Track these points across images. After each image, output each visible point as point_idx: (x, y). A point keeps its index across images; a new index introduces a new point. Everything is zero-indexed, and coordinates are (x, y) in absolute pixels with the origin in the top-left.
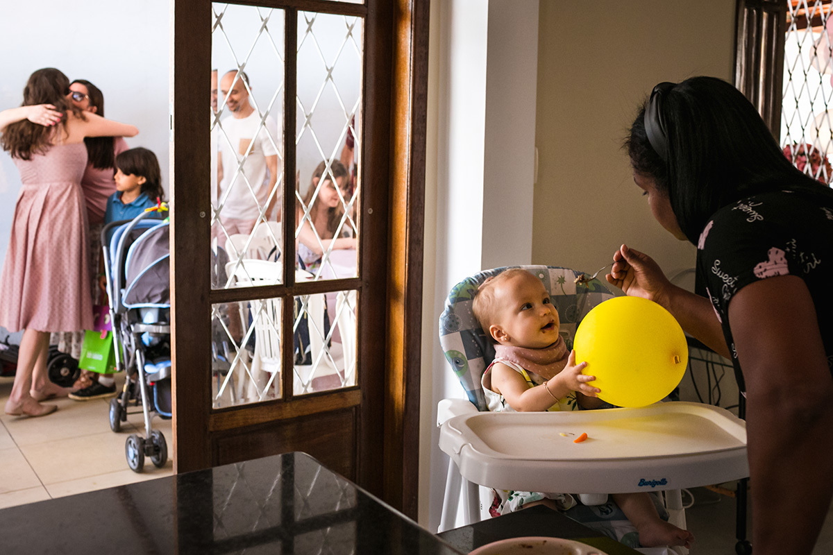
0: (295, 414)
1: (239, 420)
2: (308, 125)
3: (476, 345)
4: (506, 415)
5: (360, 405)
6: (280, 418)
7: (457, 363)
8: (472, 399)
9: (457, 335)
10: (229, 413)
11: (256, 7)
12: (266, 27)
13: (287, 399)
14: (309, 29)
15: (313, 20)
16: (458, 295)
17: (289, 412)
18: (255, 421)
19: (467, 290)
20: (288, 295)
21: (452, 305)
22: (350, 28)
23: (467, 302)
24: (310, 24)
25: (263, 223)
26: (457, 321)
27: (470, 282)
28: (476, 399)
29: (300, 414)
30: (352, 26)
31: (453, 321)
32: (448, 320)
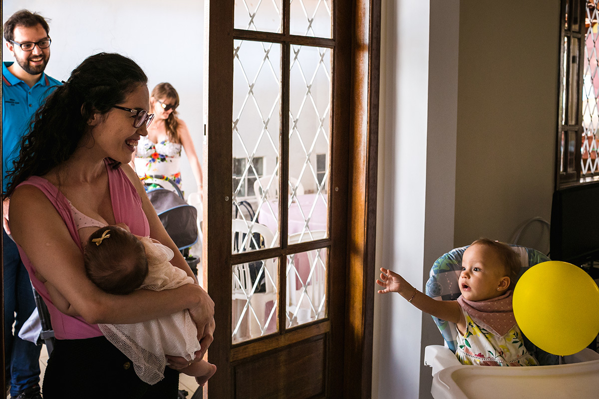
0: (287, 343)
1: (250, 351)
2: (295, 128)
5: (329, 332)
6: (277, 347)
10: (243, 347)
11: (261, 42)
12: (268, 57)
13: (282, 333)
14: (296, 58)
15: (299, 51)
16: (440, 267)
17: (283, 342)
18: (261, 351)
19: (447, 264)
20: (284, 255)
21: (436, 276)
22: (322, 56)
23: (446, 273)
24: (296, 53)
25: (265, 203)
26: (439, 288)
27: (449, 257)
29: (290, 343)
30: (324, 54)
31: (436, 288)
32: (432, 286)
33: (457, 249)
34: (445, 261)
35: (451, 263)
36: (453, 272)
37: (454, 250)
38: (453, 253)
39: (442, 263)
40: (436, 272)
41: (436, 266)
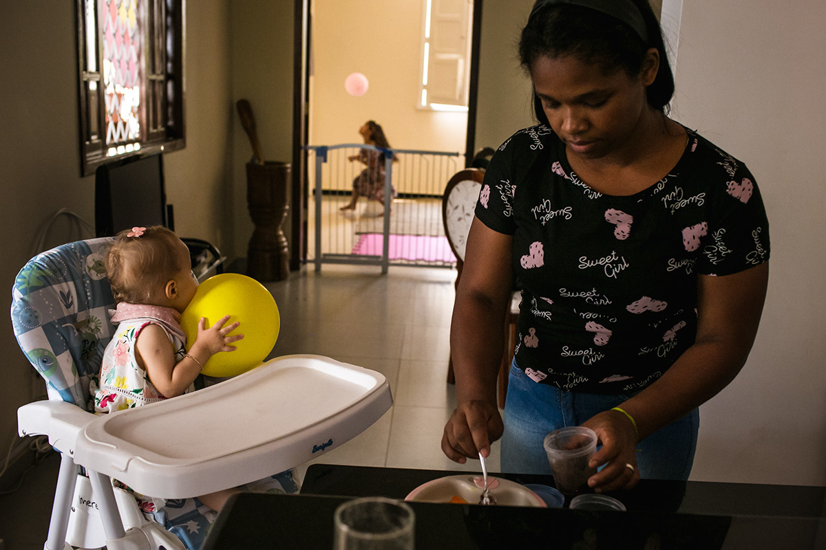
3: (62, 338)
4: (146, 409)
7: (44, 362)
8: (68, 397)
9: (39, 330)
16: (29, 284)
19: (38, 277)
21: (26, 297)
23: (41, 291)
26: (36, 314)
27: (38, 267)
28: (73, 398)
31: (31, 315)
32: (25, 315)
33: (46, 253)
34: (33, 273)
35: (44, 274)
36: (49, 287)
37: (41, 255)
38: (42, 260)
39: (29, 277)
40: (24, 292)
41: (21, 284)
